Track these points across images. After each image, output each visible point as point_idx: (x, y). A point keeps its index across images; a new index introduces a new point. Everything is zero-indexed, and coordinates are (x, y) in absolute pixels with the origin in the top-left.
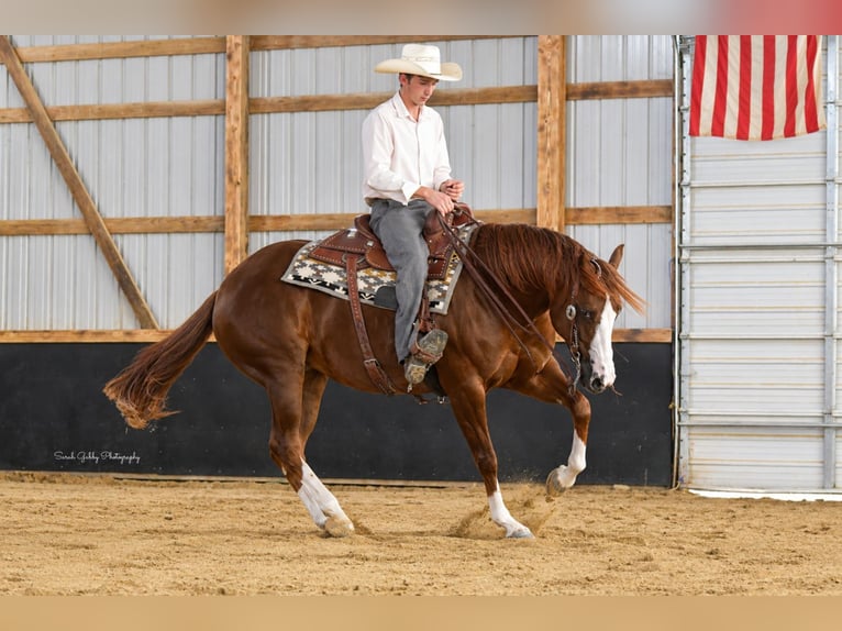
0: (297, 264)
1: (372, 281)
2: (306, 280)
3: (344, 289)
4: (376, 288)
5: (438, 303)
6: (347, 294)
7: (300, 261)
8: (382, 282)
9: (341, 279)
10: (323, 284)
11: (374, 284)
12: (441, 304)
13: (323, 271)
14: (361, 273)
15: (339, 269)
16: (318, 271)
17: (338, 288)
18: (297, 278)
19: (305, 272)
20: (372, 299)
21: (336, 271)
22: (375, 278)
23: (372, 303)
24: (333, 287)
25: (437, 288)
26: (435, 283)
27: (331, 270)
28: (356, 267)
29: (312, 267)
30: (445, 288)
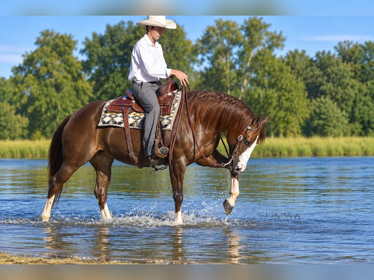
0: (103, 117)
2: (108, 123)
4: (139, 121)
5: (168, 125)
7: (104, 115)
8: (142, 118)
9: (123, 119)
10: (115, 123)
11: (138, 119)
13: (114, 117)
14: (131, 115)
16: (112, 118)
17: (122, 123)
18: (104, 123)
19: (107, 119)
20: (138, 126)
21: (120, 116)
22: (138, 116)
23: (137, 128)
24: (120, 123)
25: (167, 119)
26: (166, 116)
27: (118, 116)
28: (128, 112)
29: (110, 116)
30: (171, 118)
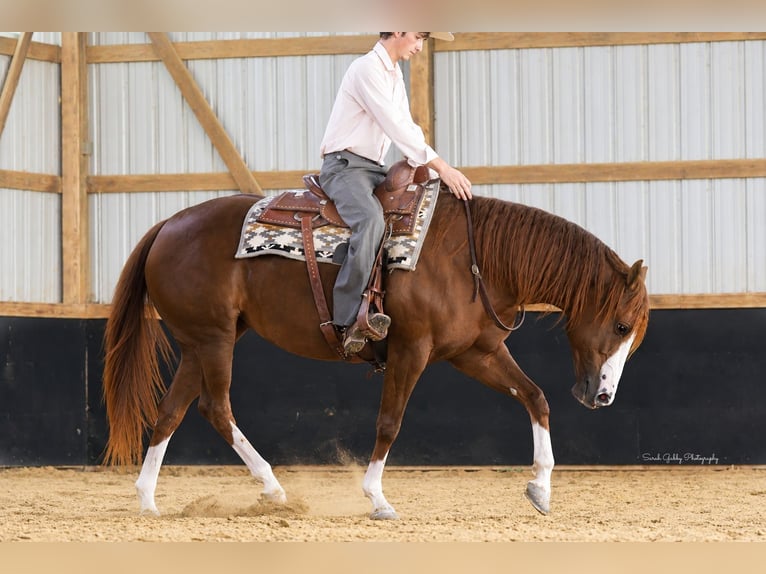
0: (247, 236)
1: (330, 238)
2: (259, 248)
3: (300, 250)
4: (335, 246)
5: (405, 259)
6: (303, 254)
7: (249, 232)
8: (341, 239)
9: (296, 240)
10: (277, 247)
11: (333, 242)
12: (409, 260)
13: (275, 236)
14: (317, 232)
15: (292, 230)
16: (270, 237)
17: (293, 249)
18: (250, 250)
19: (256, 242)
20: (331, 257)
21: (290, 233)
22: (333, 236)
23: (330, 261)
24: (287, 249)
25: (404, 243)
26: (402, 239)
27: (283, 233)
28: (311, 225)
29: (263, 234)
30: (413, 244)
